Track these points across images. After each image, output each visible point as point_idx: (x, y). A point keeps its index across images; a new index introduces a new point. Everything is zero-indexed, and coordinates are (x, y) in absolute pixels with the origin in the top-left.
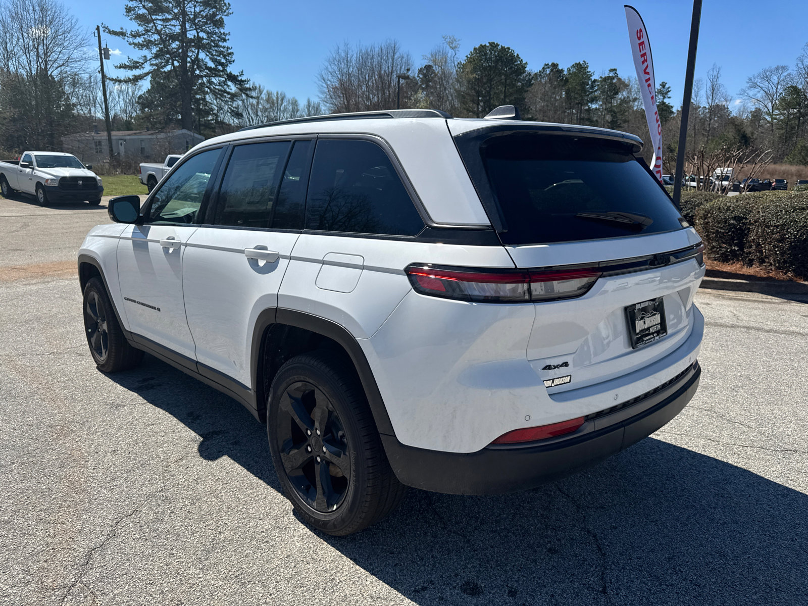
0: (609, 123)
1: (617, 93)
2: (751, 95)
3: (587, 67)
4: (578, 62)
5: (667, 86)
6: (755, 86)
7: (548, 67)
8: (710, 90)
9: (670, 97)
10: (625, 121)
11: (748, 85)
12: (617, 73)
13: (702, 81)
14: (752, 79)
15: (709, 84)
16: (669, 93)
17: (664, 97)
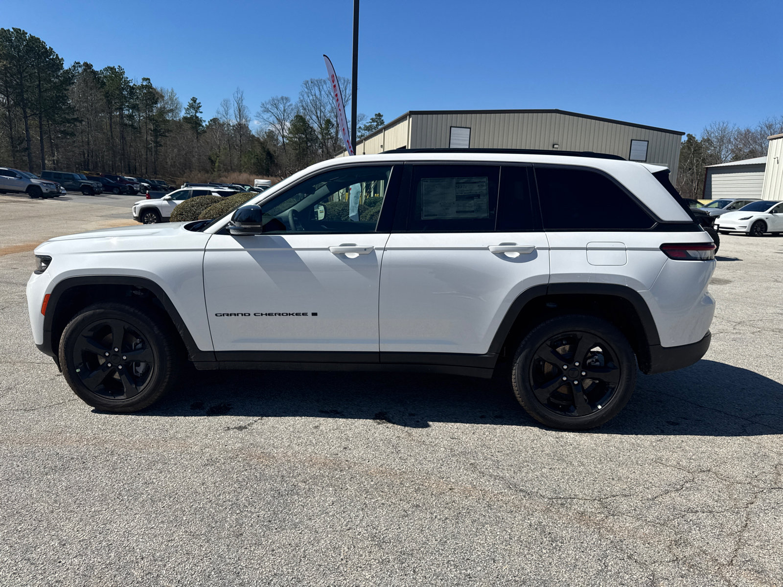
0: (151, 130)
1: (156, 103)
2: (265, 118)
3: (124, 73)
4: (113, 66)
5: (198, 101)
6: (267, 111)
7: (80, 66)
8: (237, 111)
9: (201, 112)
10: (168, 131)
11: (262, 109)
12: (151, 82)
13: (230, 101)
14: (265, 104)
15: (236, 105)
16: (200, 108)
17: (196, 112)
